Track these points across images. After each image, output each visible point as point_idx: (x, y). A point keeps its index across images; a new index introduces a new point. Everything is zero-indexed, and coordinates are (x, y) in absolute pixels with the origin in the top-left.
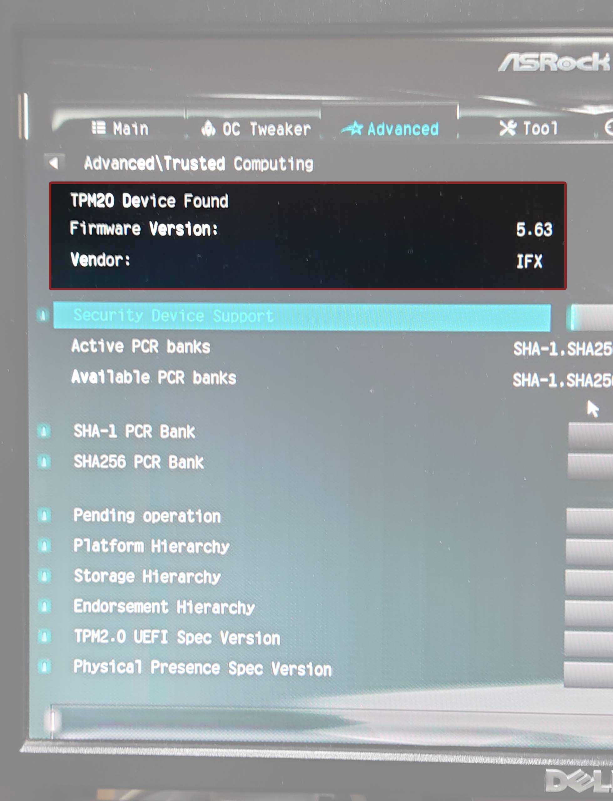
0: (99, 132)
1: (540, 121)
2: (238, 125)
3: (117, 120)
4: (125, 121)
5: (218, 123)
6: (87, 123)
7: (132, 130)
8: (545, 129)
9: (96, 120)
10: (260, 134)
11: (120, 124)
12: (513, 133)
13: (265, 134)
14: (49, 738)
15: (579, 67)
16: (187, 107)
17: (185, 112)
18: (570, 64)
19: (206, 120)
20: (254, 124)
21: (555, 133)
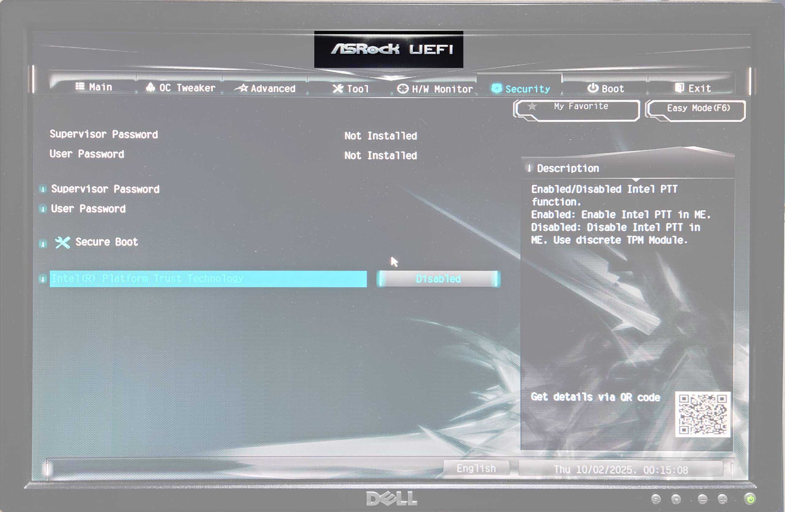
0: (80, 89)
1: (358, 84)
2: (170, 85)
3: (92, 82)
4: (97, 82)
5: (157, 84)
6: (72, 84)
7: (102, 88)
8: (361, 90)
9: (78, 81)
10: (184, 90)
11: (94, 84)
12: (341, 92)
13: (186, 91)
14: (45, 480)
15: (380, 52)
16: (136, 73)
17: (135, 77)
18: (375, 50)
19: (149, 83)
20: (179, 85)
21: (367, 91)
